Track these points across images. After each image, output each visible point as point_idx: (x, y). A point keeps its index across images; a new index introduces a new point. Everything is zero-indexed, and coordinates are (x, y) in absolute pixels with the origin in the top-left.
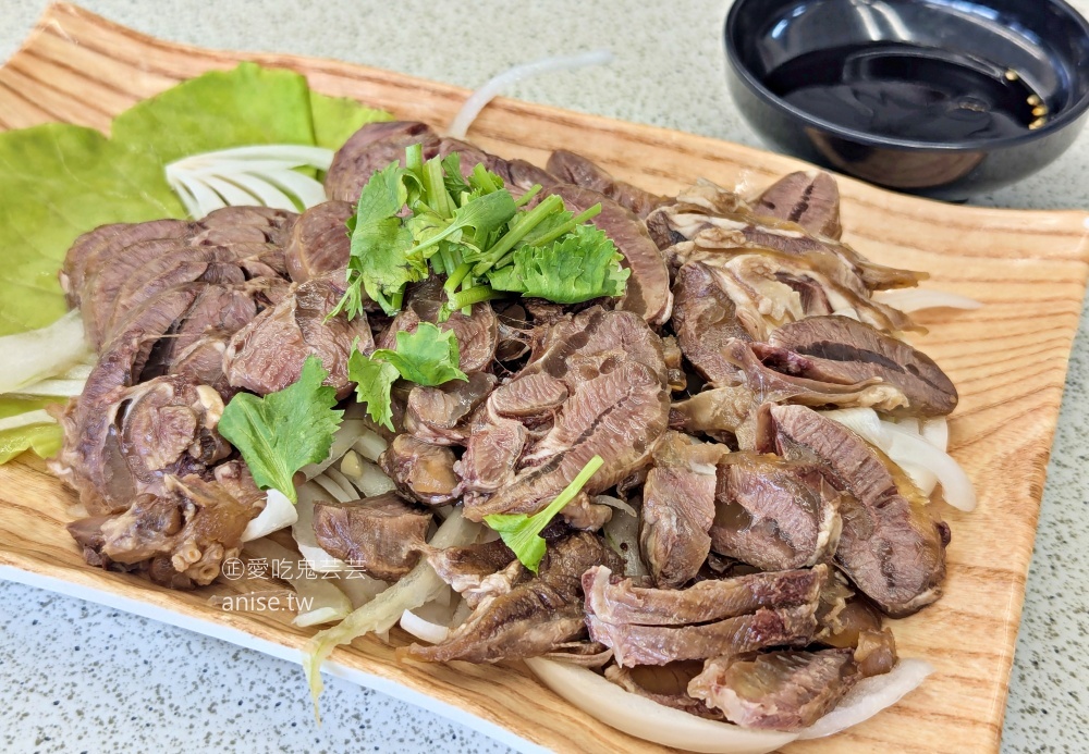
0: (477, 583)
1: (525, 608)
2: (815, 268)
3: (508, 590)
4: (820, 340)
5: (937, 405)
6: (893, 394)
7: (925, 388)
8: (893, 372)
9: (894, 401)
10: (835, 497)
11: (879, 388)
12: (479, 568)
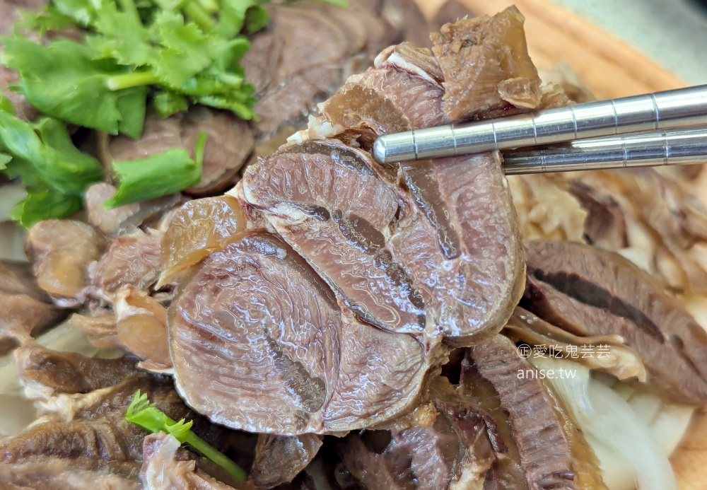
0: (46, 396)
1: (73, 447)
2: (627, 193)
3: (69, 418)
4: (569, 270)
5: (686, 392)
6: (629, 363)
7: (680, 369)
8: (647, 337)
9: (627, 370)
10: (486, 456)
11: (616, 351)
12: (58, 382)
